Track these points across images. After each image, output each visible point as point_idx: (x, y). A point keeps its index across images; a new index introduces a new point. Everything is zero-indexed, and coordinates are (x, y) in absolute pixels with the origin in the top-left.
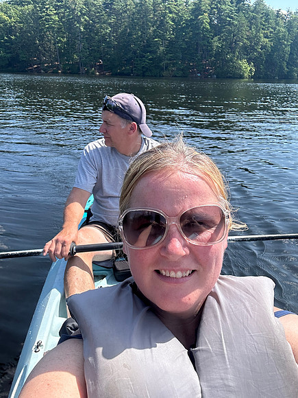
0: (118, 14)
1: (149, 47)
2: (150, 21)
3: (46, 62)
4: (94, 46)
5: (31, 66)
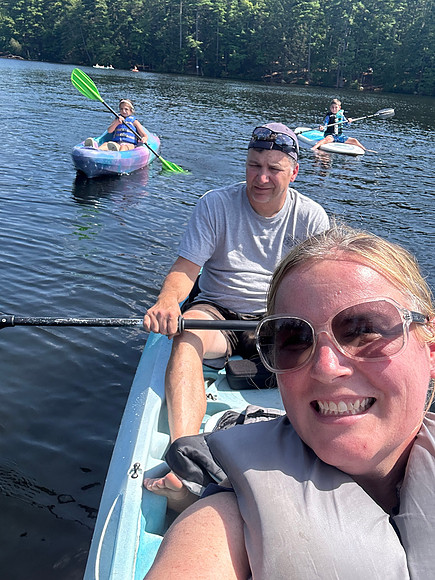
3: (290, 68)
4: (364, 47)
5: (269, 73)
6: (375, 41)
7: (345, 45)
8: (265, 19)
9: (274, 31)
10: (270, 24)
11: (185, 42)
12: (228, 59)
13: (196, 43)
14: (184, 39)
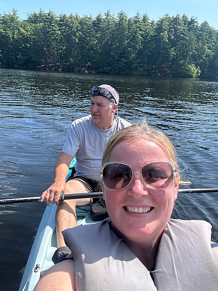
0: (103, 30)
1: (124, 54)
2: (125, 36)
3: (50, 63)
4: (85, 53)
5: (40, 65)
6: (89, 50)
8: (34, 39)
9: (39, 45)
10: (37, 41)
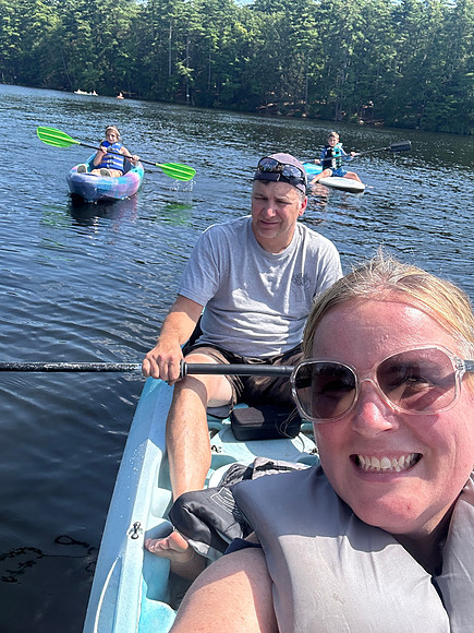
0: (414, 30)
1: (454, 85)
3: (287, 99)
4: (364, 79)
5: (264, 104)
6: (375, 72)
7: (343, 76)
8: (261, 47)
9: (270, 60)
10: (266, 52)
11: (175, 69)
12: (221, 89)
13: (186, 71)
14: (173, 65)
